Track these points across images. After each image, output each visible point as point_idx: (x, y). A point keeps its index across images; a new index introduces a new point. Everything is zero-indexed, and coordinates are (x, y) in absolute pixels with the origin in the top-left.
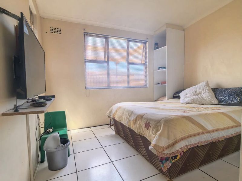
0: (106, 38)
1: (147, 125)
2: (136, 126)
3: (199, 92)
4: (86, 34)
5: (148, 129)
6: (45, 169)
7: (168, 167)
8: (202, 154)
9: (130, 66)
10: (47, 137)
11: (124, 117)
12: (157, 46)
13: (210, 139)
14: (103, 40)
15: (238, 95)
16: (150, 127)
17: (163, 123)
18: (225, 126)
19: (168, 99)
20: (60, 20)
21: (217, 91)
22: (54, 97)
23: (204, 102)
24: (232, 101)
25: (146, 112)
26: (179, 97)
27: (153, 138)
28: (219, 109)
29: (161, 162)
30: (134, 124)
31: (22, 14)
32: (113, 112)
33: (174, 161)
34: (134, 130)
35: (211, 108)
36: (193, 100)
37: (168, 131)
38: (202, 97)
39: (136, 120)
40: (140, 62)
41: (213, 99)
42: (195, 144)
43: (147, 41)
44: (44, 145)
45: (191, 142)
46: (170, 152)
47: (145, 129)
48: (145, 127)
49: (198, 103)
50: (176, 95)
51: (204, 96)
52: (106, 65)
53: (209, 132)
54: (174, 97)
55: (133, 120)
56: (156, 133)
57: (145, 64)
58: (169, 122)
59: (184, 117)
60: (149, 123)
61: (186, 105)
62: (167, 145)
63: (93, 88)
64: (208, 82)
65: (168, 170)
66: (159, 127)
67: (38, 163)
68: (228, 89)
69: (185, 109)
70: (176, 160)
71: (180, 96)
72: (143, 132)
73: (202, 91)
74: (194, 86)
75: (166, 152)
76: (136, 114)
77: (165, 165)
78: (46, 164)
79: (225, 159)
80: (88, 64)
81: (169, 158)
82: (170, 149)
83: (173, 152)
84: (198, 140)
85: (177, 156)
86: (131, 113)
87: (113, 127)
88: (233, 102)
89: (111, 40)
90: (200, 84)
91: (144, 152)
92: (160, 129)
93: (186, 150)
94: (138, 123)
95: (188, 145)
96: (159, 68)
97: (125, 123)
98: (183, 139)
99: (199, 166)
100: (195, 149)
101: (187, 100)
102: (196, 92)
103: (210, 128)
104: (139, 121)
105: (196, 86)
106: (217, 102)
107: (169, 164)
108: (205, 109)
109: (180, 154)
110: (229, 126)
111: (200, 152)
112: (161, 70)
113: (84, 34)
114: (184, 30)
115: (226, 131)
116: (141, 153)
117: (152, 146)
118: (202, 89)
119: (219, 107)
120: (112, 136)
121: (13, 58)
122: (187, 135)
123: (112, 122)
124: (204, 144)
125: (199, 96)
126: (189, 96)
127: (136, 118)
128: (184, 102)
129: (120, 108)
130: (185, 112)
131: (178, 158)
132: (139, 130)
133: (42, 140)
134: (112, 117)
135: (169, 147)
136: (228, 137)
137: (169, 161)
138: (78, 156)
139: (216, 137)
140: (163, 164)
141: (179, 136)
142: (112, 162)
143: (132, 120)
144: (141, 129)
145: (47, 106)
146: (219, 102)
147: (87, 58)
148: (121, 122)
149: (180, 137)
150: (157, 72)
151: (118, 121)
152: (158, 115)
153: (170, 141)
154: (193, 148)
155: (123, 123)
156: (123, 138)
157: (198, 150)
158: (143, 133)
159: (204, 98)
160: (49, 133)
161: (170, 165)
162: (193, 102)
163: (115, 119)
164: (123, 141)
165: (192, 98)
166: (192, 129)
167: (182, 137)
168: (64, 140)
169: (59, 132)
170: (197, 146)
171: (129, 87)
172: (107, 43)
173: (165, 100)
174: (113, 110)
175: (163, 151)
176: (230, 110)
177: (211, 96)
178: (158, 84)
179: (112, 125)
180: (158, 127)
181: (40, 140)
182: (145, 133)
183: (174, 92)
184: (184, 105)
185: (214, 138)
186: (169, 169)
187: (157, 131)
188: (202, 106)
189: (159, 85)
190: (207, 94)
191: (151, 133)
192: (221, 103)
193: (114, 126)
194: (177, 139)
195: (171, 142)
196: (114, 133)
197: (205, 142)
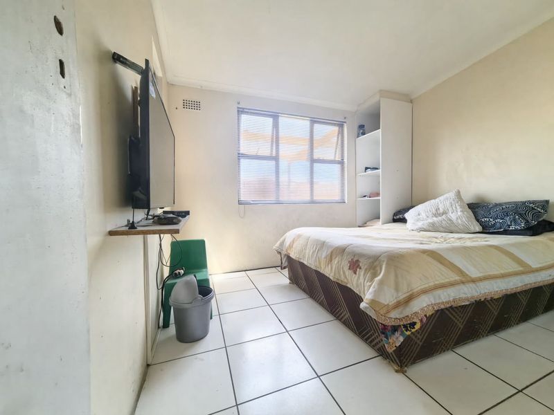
0: (275, 117)
1: (354, 266)
2: (331, 268)
3: (444, 210)
4: (241, 111)
5: (355, 273)
6: (169, 339)
7: (398, 345)
8: (460, 324)
9: (316, 165)
10: (175, 283)
11: (308, 252)
12: (362, 130)
13: (476, 294)
14: (270, 121)
15: (521, 215)
16: (360, 268)
17: (386, 260)
18: (502, 272)
19: (384, 223)
20: (199, 87)
21: (477, 208)
22: (187, 213)
23: (453, 228)
24: (509, 226)
25: (350, 242)
26: (404, 221)
27: (366, 288)
28: (486, 240)
29: (383, 333)
30: (328, 264)
31: (147, 62)
32: (287, 243)
33: (408, 333)
34: (327, 275)
35: (469, 238)
36: (433, 224)
37: (396, 276)
38: (450, 220)
39: (331, 256)
40: (332, 158)
41: (472, 223)
42: (447, 302)
43: (345, 122)
44: (170, 295)
45: (440, 298)
46: (401, 316)
47: (349, 273)
48: (349, 269)
49: (442, 229)
50: (398, 217)
51: (453, 216)
52: (273, 163)
53: (474, 281)
54: (395, 221)
55: (326, 258)
56: (372, 280)
57: (342, 163)
58: (396, 260)
59: (424, 252)
60: (358, 260)
61: (418, 234)
62: (395, 301)
63: (252, 202)
64: (459, 192)
65: (396, 350)
66: (378, 268)
67: (159, 327)
68: (500, 205)
69: (421, 239)
70: (413, 330)
71: (407, 218)
72: (346, 277)
73: (450, 209)
74: (433, 201)
75: (394, 314)
76: (331, 246)
77: (390, 341)
78: (172, 329)
79: (503, 334)
80: (243, 162)
81: (400, 326)
82: (400, 310)
83: (408, 316)
84: (452, 294)
85: (414, 324)
86: (322, 245)
87: (286, 272)
88: (511, 228)
89: (283, 121)
90: (445, 196)
91: (347, 316)
92: (380, 273)
93: (430, 314)
94: (335, 262)
95: (433, 302)
96: (366, 168)
97: (310, 262)
98: (425, 292)
99: (455, 345)
100: (447, 312)
101: (420, 224)
102: (437, 209)
103: (474, 273)
104: (337, 258)
105: (437, 200)
106: (478, 228)
107: (398, 340)
108: (458, 241)
109: (421, 321)
110: (510, 271)
111: (456, 318)
112: (369, 172)
113: (238, 111)
114: (411, 101)
115: (506, 280)
116: (341, 317)
117: (367, 303)
118: (448, 204)
119: (486, 238)
120: (284, 287)
121: (128, 140)
122: (432, 284)
123: (283, 262)
124: (463, 304)
125: (444, 217)
126: (425, 217)
127: (332, 252)
128: (415, 228)
129: (299, 236)
130: (421, 243)
131: (417, 327)
132: (337, 275)
133: (166, 288)
134: (284, 252)
135: (398, 305)
136: (509, 293)
137: (399, 333)
138: (227, 319)
139: (486, 291)
140: (387, 339)
141: (418, 285)
142: (287, 331)
143: (323, 257)
144: (342, 273)
145: (180, 223)
146: (483, 228)
147: (241, 152)
148: (302, 261)
149: (420, 288)
150: (363, 176)
151: (297, 259)
152: (372, 246)
153: (400, 294)
154: (442, 310)
155: (306, 263)
156: (304, 290)
157: (452, 314)
158: (345, 280)
159: (455, 221)
160: (177, 276)
161: (401, 339)
162: (433, 228)
163: (291, 256)
164: (304, 295)
165: (430, 220)
166: (441, 274)
167: (422, 287)
168: (205, 290)
169: (196, 275)
170: (451, 307)
171: (313, 202)
172: (276, 126)
173: (378, 225)
174: (286, 240)
175: (388, 312)
176: (510, 242)
177: (467, 217)
178: (365, 196)
179: (285, 268)
180: (375, 267)
181: (162, 288)
182: (350, 280)
183: (394, 212)
184: (415, 233)
185: (483, 292)
186: (399, 349)
187: (375, 275)
188: (451, 235)
189: (366, 198)
190: (459, 213)
191: (361, 280)
192: (486, 230)
193: (287, 269)
194: (415, 291)
195: (402, 296)
196: (288, 281)
197: (467, 299)
